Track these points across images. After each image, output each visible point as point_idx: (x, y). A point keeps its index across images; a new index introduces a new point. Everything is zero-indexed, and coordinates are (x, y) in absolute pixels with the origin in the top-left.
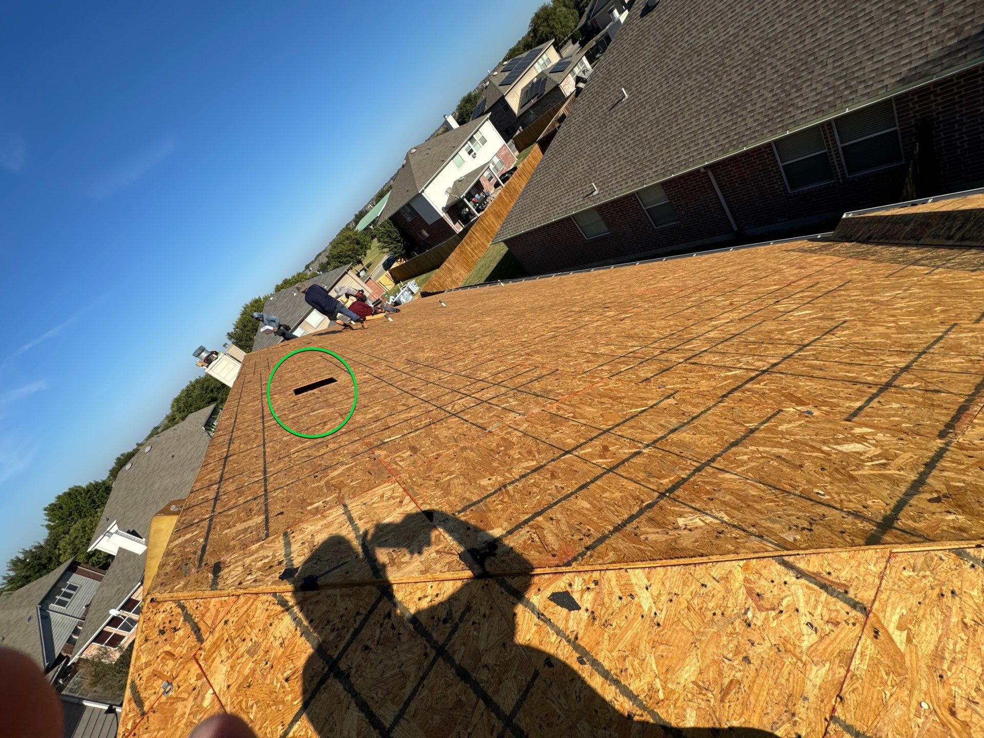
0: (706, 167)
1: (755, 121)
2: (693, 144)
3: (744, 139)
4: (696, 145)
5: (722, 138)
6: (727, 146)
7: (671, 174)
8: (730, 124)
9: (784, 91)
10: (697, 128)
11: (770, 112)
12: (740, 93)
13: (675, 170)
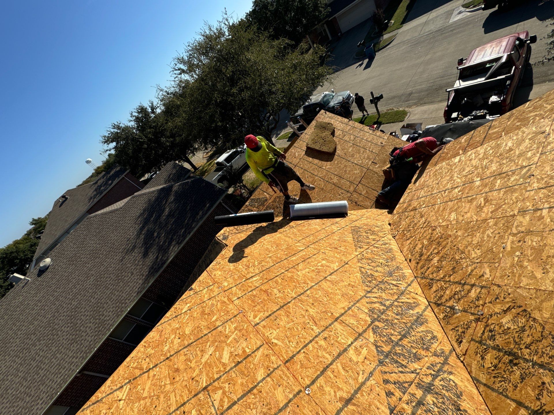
0: (79, 372)
1: (92, 336)
2: (62, 369)
3: (92, 346)
4: (64, 369)
5: (78, 354)
6: (84, 355)
7: (57, 394)
8: (79, 346)
9: (96, 319)
10: (58, 361)
11: (96, 329)
12: (74, 333)
13: (59, 390)
